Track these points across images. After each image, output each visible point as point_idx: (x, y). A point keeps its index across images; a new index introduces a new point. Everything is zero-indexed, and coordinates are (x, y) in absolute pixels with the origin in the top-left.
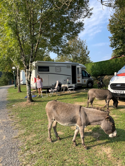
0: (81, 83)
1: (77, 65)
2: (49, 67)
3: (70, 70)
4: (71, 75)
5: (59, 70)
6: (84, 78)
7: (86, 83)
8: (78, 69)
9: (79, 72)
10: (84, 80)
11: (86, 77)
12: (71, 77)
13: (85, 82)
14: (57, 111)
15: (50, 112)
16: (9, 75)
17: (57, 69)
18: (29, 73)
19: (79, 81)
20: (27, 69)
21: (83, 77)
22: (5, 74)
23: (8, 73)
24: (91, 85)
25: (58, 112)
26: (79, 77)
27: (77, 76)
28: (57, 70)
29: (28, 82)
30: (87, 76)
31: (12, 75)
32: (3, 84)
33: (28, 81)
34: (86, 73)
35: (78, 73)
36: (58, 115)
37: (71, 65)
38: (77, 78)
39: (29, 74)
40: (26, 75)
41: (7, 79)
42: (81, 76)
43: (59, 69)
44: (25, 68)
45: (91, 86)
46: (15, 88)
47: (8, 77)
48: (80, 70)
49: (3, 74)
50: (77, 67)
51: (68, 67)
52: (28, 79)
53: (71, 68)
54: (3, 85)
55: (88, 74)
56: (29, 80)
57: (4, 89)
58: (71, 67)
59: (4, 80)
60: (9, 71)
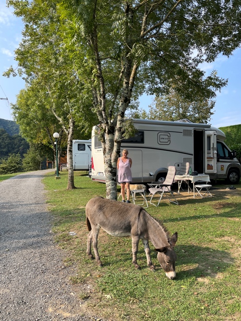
0: (215, 172)
1: (206, 129)
2: (143, 132)
3: (191, 140)
4: (193, 153)
5: (167, 141)
6: (220, 160)
7: (224, 172)
8: (209, 137)
9: (212, 146)
10: (221, 164)
11: (224, 158)
12: (193, 157)
13: (222, 169)
14: (104, 213)
15: (92, 213)
16: (42, 149)
17: (161, 137)
18: (115, 144)
19: (210, 167)
20: (109, 133)
21: (219, 158)
22: (35, 148)
23: (40, 147)
24: (236, 177)
25: (106, 213)
26: (212, 158)
27: (206, 155)
28: (162, 140)
29: (110, 169)
30: (227, 155)
31: (47, 149)
32: (30, 167)
33: (110, 166)
34: (225, 149)
35: (209, 149)
36: (107, 219)
37: (192, 129)
38: (206, 160)
39: (115, 149)
40: (107, 150)
41: (39, 158)
42: (215, 156)
43: (167, 137)
44: (105, 130)
45: (235, 179)
46: (57, 178)
47: (40, 154)
48: (213, 141)
49: (32, 147)
50: (207, 133)
51: (186, 133)
52: (112, 161)
53: (193, 135)
54: (31, 170)
55: (229, 151)
56: (113, 164)
57: (35, 179)
58: (193, 132)
59: (32, 159)
60: (45, 142)
